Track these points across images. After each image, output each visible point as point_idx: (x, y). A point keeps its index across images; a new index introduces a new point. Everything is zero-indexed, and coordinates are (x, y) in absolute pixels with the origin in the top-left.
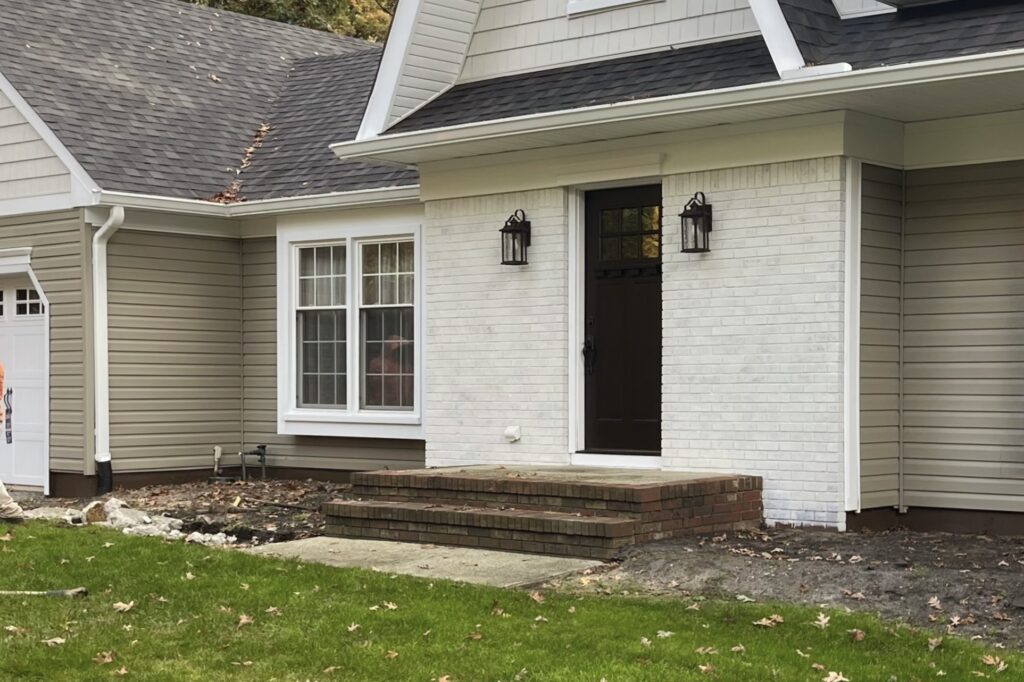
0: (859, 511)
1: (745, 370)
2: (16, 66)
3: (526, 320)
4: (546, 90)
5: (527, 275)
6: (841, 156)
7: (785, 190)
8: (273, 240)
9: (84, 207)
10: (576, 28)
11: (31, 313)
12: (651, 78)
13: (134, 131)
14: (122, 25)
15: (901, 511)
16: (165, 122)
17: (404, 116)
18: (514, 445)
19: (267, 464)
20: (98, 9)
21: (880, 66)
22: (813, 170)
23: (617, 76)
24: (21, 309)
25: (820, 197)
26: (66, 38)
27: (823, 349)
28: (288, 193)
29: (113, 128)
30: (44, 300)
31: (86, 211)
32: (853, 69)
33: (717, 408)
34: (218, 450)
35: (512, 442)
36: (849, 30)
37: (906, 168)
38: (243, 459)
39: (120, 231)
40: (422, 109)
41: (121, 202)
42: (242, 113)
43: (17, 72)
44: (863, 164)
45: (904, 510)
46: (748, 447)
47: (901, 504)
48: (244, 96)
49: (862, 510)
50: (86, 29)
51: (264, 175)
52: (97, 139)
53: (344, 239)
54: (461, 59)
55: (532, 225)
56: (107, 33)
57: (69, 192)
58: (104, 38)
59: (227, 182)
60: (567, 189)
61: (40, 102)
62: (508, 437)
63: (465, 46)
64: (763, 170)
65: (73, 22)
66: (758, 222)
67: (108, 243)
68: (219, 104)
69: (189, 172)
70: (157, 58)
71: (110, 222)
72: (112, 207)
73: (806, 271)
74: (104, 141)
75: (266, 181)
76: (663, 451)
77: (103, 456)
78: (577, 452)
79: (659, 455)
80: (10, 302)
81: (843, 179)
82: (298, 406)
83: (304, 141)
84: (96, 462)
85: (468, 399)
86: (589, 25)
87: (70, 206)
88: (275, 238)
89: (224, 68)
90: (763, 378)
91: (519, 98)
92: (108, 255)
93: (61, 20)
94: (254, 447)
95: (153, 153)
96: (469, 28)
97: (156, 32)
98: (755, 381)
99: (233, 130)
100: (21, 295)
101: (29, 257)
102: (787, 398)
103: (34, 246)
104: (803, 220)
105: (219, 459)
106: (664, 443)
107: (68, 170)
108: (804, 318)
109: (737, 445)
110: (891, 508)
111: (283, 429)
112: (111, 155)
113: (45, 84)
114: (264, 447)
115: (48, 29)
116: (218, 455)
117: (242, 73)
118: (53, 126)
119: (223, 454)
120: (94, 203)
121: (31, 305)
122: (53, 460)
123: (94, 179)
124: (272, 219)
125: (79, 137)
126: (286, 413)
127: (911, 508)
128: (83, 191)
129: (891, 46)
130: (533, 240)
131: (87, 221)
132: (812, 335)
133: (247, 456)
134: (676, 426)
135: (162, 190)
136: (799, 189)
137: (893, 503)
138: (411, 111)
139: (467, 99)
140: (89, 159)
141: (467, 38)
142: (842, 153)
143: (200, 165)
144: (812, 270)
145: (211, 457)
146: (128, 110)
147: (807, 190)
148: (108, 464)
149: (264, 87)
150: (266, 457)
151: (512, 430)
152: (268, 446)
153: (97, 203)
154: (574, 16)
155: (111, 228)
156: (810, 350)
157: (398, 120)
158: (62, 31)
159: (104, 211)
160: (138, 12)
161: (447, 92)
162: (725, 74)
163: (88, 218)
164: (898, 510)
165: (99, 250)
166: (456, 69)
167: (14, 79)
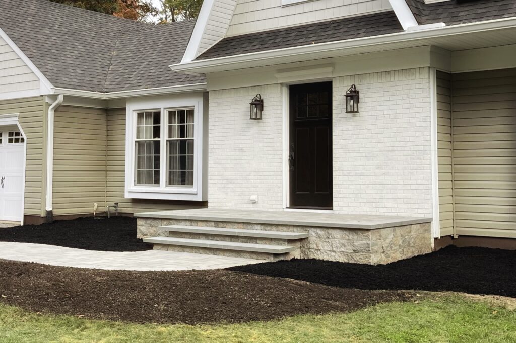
0: (440, 238)
1: (378, 169)
2: (14, 34)
3: (260, 145)
4: (275, 39)
5: (261, 124)
6: (429, 67)
7: (398, 83)
8: (125, 109)
9: (45, 95)
10: (286, 11)
11: (15, 142)
12: (330, 32)
13: (63, 61)
14: (51, 16)
15: (455, 238)
16: (74, 57)
17: (203, 52)
18: (254, 204)
19: (118, 211)
20: (41, 10)
21: (460, 24)
22: (413, 74)
23: (311, 32)
24: (10, 141)
25: (417, 86)
26: (31, 22)
27: (421, 159)
28: (133, 88)
29: (55, 60)
30: (25, 137)
31: (46, 97)
32: (447, 25)
33: (362, 187)
34: (96, 204)
35: (253, 203)
36: (433, 8)
37: (452, 73)
38: (109, 209)
39: (61, 106)
40: (210, 49)
41: (63, 92)
42: (103, 53)
43: (14, 36)
44: (437, 71)
45: (456, 237)
46: (380, 206)
47: (455, 234)
48: (102, 46)
49: (441, 237)
50: (38, 18)
51: (119, 80)
52: (50, 65)
53: (160, 109)
54: (227, 26)
55: (264, 101)
56: (46, 20)
57: (39, 88)
58: (46, 22)
59: (102, 84)
60: (282, 84)
61: (26, 49)
62: (251, 201)
63: (229, 21)
64: (386, 74)
65: (32, 15)
66: (383, 99)
67: (55, 111)
68: (94, 50)
69: (87, 79)
70: (67, 30)
71: (57, 102)
72: (59, 95)
73: (411, 121)
74: (52, 66)
75: (121, 83)
76: (334, 208)
77: (49, 208)
78: (287, 208)
79: (332, 209)
80: (5, 138)
81: (429, 78)
82: (135, 185)
83: (134, 65)
84: (46, 210)
85: (231, 183)
86: (292, 10)
87: (39, 95)
88: (126, 108)
89: (93, 34)
90: (388, 172)
91: (261, 43)
92: (54, 116)
93: (28, 14)
94: (113, 204)
95: (72, 71)
96: (231, 12)
97: (65, 19)
98: (384, 174)
99: (101, 61)
100: (11, 134)
101: (18, 117)
102: (401, 182)
103: (20, 113)
104: (409, 98)
105: (96, 209)
106: (334, 204)
107: (38, 78)
108: (409, 144)
109: (374, 205)
110: (450, 236)
111: (128, 196)
112: (56, 72)
113: (26, 41)
114: (117, 204)
115: (24, 18)
116: (96, 207)
117: (100, 36)
118: (32, 59)
119: (98, 207)
120: (51, 93)
121: (15, 139)
122: (25, 210)
123: (51, 82)
124: (125, 100)
125: (43, 64)
126: (129, 188)
127: (460, 236)
128: (46, 87)
129: (459, 15)
130: (264, 108)
131: (46, 101)
132: (415, 152)
133: (110, 208)
134: (341, 195)
135: (78, 87)
136: (406, 83)
137: (451, 233)
138: (206, 50)
139: (233, 44)
140: (48, 74)
141: (230, 17)
142: (429, 66)
143: (91, 76)
144: (414, 121)
145: (93, 208)
146: (60, 52)
147: (410, 83)
148: (51, 212)
149: (110, 42)
150: (118, 208)
151: (254, 197)
152: (119, 203)
153: (53, 93)
154: (285, 6)
155: (57, 104)
156: (414, 160)
157: (200, 54)
158: (29, 19)
159: (54, 97)
160: (57, 11)
161: (221, 41)
162: (372, 30)
163: (47, 100)
164: (453, 237)
165: (51, 114)
166: (224, 31)
167: (14, 39)
